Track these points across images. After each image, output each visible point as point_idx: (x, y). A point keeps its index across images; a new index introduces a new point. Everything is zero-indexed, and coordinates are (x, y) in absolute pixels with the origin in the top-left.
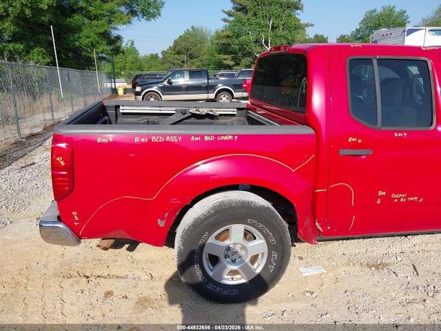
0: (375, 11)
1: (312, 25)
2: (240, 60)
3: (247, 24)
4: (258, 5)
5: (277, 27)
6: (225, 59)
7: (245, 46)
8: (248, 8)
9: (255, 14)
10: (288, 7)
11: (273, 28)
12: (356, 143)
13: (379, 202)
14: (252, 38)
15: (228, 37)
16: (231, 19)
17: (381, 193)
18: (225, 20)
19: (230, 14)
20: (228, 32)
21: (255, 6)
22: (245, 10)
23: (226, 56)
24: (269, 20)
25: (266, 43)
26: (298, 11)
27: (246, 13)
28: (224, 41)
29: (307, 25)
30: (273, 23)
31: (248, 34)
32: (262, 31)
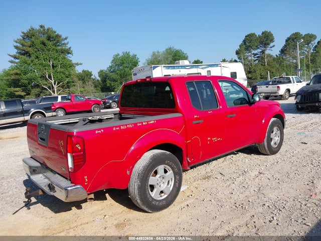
0: (118, 55)
1: (81, 64)
2: (30, 91)
3: (32, 64)
4: (39, 51)
5: (56, 66)
6: (16, 91)
7: (33, 81)
8: (30, 53)
9: (37, 57)
10: (62, 52)
11: (53, 66)
12: (197, 118)
13: (208, 143)
14: (37, 74)
15: (17, 74)
16: (17, 61)
17: (209, 139)
18: (11, 62)
19: (15, 57)
20: (16, 71)
21: (36, 52)
22: (28, 54)
23: (18, 89)
24: (49, 61)
25: (50, 77)
26: (69, 55)
27: (30, 56)
28: (13, 77)
29: (77, 64)
30: (53, 63)
31: (34, 71)
32: (45, 69)
